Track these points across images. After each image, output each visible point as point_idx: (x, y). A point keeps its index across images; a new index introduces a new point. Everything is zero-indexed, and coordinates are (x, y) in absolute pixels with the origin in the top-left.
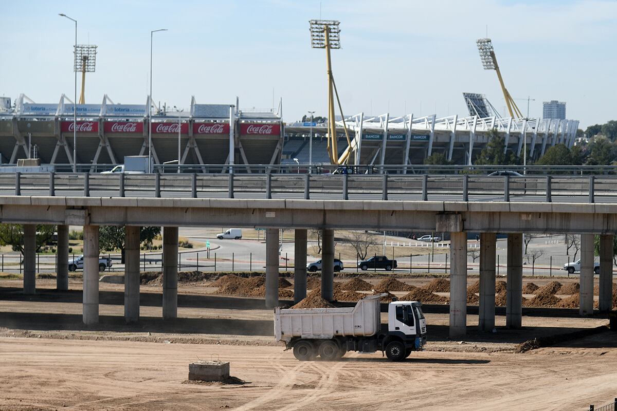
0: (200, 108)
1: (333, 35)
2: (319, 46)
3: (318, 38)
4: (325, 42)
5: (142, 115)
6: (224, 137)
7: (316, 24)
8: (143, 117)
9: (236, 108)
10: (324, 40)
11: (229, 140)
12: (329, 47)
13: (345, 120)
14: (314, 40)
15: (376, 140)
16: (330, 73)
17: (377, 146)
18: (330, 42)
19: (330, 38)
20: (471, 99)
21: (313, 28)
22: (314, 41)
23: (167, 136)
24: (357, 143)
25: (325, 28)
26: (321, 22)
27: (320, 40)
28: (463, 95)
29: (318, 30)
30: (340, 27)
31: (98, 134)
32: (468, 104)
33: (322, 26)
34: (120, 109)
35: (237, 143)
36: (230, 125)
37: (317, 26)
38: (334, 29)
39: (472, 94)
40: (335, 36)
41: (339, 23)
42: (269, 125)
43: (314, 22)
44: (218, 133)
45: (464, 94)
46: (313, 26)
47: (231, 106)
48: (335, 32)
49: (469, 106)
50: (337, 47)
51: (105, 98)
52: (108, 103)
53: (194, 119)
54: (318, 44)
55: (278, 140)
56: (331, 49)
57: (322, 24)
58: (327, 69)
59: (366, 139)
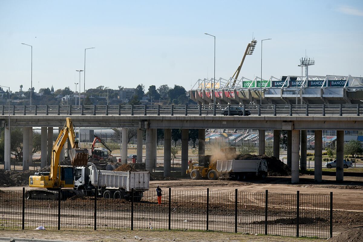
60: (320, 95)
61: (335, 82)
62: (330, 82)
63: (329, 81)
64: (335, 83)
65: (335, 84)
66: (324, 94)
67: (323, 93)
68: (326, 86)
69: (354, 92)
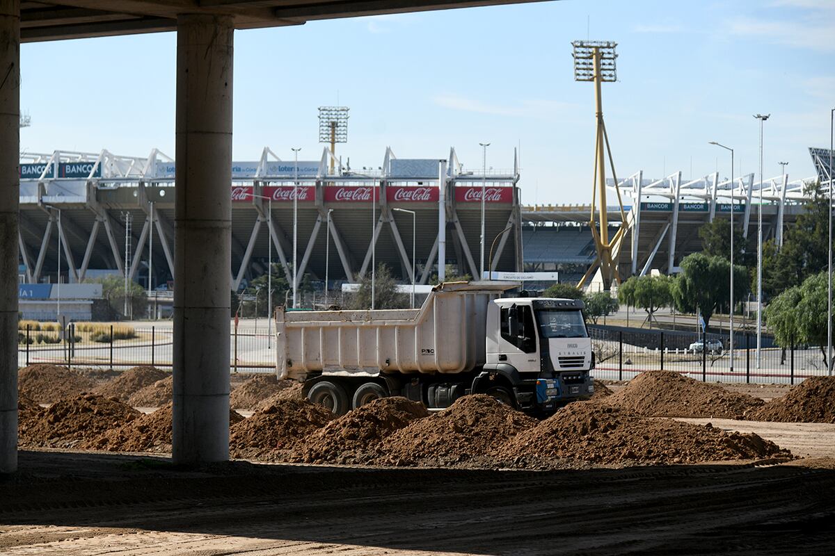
0: (398, 166)
1: (607, 62)
2: (586, 78)
3: (585, 67)
4: (594, 73)
5: (313, 176)
6: (431, 207)
7: (582, 46)
8: (315, 178)
9: (448, 163)
10: (592, 69)
11: (438, 210)
12: (600, 79)
13: (619, 185)
14: (578, 69)
15: (663, 212)
16: (600, 115)
17: (666, 220)
18: (603, 72)
19: (602, 67)
20: (821, 157)
21: (578, 53)
22: (578, 72)
23: (351, 206)
24: (634, 217)
25: (594, 52)
26: (589, 44)
27: (587, 69)
28: (808, 151)
29: (584, 55)
30: (617, 50)
31: (253, 204)
32: (817, 163)
33: (591, 50)
34: (286, 167)
35: (450, 216)
36: (440, 188)
37: (582, 49)
38: (609, 53)
39: (822, 150)
40: (610, 64)
41: (616, 45)
42: (497, 188)
43: (579, 44)
44: (424, 201)
45: (811, 149)
46: (577, 50)
47: (440, 161)
48: (610, 59)
49: (817, 167)
50: (613, 79)
51: (265, 154)
52: (270, 158)
53: (389, 180)
54: (584, 75)
55: (510, 211)
56: (602, 83)
57: (591, 47)
58: (596, 110)
59: (648, 209)
60: (37, 198)
61: (74, 167)
62: (62, 166)
63: (60, 164)
64: (74, 170)
65: (74, 172)
66: (46, 195)
67: (43, 192)
68: (53, 177)
69: (111, 190)
